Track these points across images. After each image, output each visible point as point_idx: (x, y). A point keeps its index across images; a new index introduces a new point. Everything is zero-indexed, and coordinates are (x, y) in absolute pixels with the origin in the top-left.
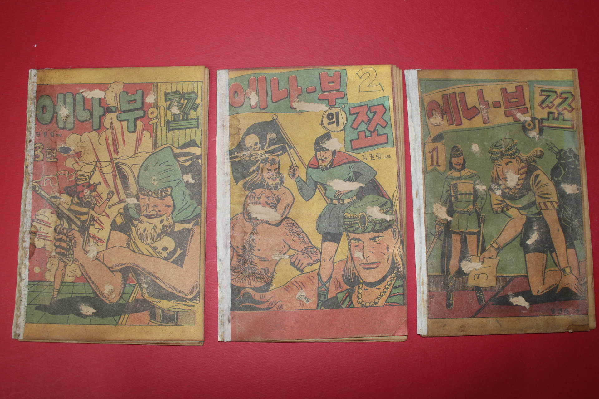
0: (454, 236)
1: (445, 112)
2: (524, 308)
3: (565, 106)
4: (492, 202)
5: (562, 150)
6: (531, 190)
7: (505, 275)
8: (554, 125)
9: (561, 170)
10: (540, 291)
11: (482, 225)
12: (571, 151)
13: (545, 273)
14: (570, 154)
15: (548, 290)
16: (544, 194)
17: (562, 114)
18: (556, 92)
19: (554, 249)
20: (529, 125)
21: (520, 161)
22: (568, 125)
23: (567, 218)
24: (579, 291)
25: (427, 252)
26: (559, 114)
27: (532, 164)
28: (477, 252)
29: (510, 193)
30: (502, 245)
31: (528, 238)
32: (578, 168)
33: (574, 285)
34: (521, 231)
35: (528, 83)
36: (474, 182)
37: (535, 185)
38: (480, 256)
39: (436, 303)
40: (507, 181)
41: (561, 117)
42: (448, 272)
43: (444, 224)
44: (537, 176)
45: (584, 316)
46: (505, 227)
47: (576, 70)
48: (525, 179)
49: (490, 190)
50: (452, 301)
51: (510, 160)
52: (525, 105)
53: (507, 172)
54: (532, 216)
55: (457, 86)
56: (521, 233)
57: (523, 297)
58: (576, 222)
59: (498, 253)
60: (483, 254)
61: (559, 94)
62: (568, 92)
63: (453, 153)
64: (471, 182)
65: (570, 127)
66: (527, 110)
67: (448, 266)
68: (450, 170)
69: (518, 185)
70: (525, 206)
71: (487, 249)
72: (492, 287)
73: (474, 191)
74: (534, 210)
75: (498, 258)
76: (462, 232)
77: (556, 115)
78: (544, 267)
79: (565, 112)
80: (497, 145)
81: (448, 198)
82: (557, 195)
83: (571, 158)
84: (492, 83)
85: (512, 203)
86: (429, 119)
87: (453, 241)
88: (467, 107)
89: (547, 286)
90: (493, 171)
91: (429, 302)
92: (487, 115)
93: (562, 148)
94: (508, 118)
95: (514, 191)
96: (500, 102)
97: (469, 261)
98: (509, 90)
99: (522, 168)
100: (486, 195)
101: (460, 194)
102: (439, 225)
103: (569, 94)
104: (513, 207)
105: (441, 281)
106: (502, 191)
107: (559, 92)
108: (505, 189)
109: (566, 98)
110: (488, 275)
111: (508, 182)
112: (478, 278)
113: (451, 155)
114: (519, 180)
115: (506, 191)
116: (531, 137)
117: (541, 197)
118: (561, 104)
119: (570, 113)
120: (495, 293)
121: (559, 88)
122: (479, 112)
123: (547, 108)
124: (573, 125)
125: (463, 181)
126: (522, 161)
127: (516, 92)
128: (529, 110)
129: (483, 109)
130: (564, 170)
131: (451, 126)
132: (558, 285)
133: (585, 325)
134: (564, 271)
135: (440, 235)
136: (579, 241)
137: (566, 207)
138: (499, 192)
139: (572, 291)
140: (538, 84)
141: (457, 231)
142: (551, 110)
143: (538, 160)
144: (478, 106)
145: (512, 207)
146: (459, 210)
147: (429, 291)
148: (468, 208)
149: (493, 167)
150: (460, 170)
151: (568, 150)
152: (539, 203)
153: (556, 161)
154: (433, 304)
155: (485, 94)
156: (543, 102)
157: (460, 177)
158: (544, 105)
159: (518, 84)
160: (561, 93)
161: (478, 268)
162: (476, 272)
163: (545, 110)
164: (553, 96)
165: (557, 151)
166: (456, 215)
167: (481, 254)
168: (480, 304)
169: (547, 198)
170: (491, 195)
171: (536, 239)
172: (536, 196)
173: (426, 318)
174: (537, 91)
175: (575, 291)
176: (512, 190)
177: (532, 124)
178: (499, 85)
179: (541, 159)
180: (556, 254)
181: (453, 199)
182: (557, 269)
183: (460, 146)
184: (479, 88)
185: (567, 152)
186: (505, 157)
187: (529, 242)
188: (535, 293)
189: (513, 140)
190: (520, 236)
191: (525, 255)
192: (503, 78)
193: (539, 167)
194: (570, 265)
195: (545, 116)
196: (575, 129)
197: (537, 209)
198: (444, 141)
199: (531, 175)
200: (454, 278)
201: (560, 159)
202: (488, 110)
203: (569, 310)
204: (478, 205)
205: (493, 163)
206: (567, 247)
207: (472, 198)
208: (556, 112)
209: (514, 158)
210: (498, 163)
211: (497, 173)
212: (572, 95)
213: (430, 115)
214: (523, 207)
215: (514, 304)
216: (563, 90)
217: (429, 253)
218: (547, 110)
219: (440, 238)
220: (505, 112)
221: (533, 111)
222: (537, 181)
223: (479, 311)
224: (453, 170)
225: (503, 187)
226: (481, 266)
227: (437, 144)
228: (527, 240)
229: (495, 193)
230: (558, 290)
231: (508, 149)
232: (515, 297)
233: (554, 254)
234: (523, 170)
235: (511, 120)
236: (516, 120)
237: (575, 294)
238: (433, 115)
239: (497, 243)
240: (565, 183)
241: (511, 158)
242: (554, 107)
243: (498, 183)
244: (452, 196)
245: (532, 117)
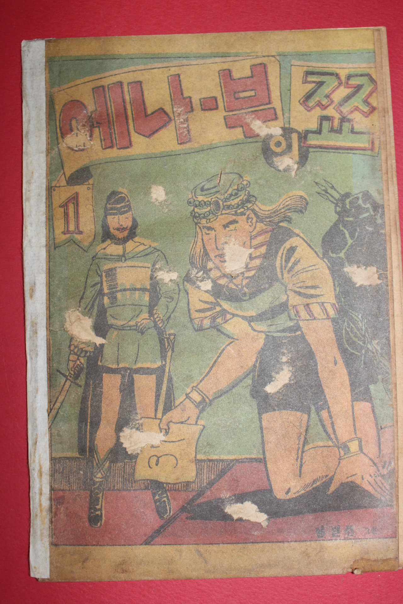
0: (106, 377)
1: (97, 123)
2: (257, 525)
3: (356, 104)
4: (191, 307)
5: (347, 195)
6: (277, 280)
7: (215, 457)
8: (331, 143)
9: (345, 238)
10: (293, 490)
11: (169, 354)
12: (367, 196)
13: (303, 452)
14: (364, 202)
15: (308, 489)
16: (307, 287)
17: (349, 121)
18: (337, 75)
19: (326, 402)
20: (278, 144)
21: (254, 220)
22: (362, 142)
23: (356, 336)
24: (379, 490)
25: (50, 411)
26: (343, 120)
27: (281, 224)
28: (156, 410)
29: (232, 286)
30: (211, 395)
31: (270, 379)
32: (383, 231)
33: (367, 477)
34: (255, 366)
35: (278, 58)
36: (154, 265)
37: (287, 269)
38: (161, 419)
39: (67, 515)
40: (225, 261)
41: (346, 126)
42: (93, 450)
43: (86, 352)
44: (292, 250)
45: (390, 542)
46: (218, 357)
47: (383, 29)
48: (265, 257)
49: (187, 281)
50: (100, 510)
51: (234, 217)
52: (270, 103)
53: (226, 243)
54: (279, 334)
55: (126, 70)
56: (253, 370)
57: (254, 502)
58: (375, 345)
59: (201, 411)
60: (169, 414)
61: (343, 78)
62: (361, 75)
63: (109, 206)
64: (146, 265)
65: (367, 145)
66: (276, 114)
67: (92, 440)
68: (103, 241)
69: (248, 269)
70: (264, 313)
71: (177, 403)
72: (188, 484)
73: (151, 284)
74: (283, 321)
75: (201, 422)
76: (126, 369)
77: (336, 123)
78: (302, 439)
79: (357, 116)
80: (206, 187)
81: (95, 299)
82: (335, 290)
83: (367, 210)
84: (201, 61)
85: (236, 308)
86: (63, 137)
87: (104, 387)
88: (145, 109)
89: (308, 479)
90: (196, 242)
91: (54, 512)
92: (185, 126)
93: (347, 190)
94: (232, 130)
95: (239, 282)
96: (215, 99)
97: (137, 429)
98: (236, 75)
99: (260, 234)
100: (177, 291)
101: (121, 291)
102: (75, 354)
103: (366, 78)
104: (238, 316)
105: (80, 469)
106: (214, 282)
107: (343, 74)
108: (220, 277)
109: (358, 88)
110: (177, 456)
111: (226, 264)
112: (157, 465)
113: (106, 209)
114: (251, 258)
115: (222, 282)
116: (281, 168)
117: (299, 294)
118: (348, 98)
119: (366, 117)
120: (194, 493)
121: (345, 65)
122: (170, 119)
123: (318, 108)
124: (373, 143)
125: (129, 263)
126: (260, 219)
127: (252, 77)
128: (279, 113)
129: (179, 115)
130: (352, 236)
131: (109, 150)
132: (332, 479)
133: (390, 559)
134: (345, 447)
135: (77, 376)
136: (380, 386)
137: (354, 314)
138: (207, 285)
139: (365, 491)
140: (300, 60)
141: (114, 366)
142: (326, 113)
143: (294, 216)
144: (168, 109)
145: (234, 315)
146: (120, 323)
147: (52, 489)
148: (139, 320)
149: (196, 233)
150: (125, 241)
151: (360, 196)
152: (294, 307)
153: (334, 217)
154: (62, 516)
155: (185, 84)
156: (309, 96)
157: (123, 256)
158: (311, 103)
159: (258, 61)
160: (349, 77)
161: (156, 442)
162: (154, 452)
163: (313, 112)
164: (332, 82)
165: (337, 196)
166: (112, 334)
167: (164, 413)
168: (161, 517)
169: (312, 296)
170: (190, 292)
171: (287, 381)
172: (288, 292)
173: (47, 544)
174: (297, 74)
175: (368, 488)
176: (234, 281)
177: (284, 144)
178: (218, 65)
179: (301, 215)
180: (329, 412)
181: (106, 300)
182: (330, 443)
183: (125, 191)
184: (174, 71)
185: (358, 198)
186: (224, 212)
187: (270, 389)
188: (280, 494)
189: (241, 177)
190: (251, 376)
191: (260, 414)
192: (224, 49)
193: (297, 231)
194: (359, 435)
195: (314, 126)
196: (377, 150)
197: (291, 319)
198: (91, 181)
199: (280, 248)
200: (107, 464)
201: (342, 213)
202: (190, 115)
203: (354, 528)
204: (160, 311)
205: (196, 224)
206: (355, 399)
207: (146, 298)
208: (337, 116)
209: (242, 214)
210: (208, 225)
211: (204, 247)
212: (372, 80)
213: (66, 130)
214: (259, 315)
215: (235, 517)
216: (352, 71)
217: (54, 412)
218: (318, 112)
219: (78, 381)
220: (225, 118)
221: (287, 115)
222: (292, 260)
223: (158, 532)
224: (109, 242)
225: (214, 274)
226: (164, 438)
227: (77, 188)
228: (265, 385)
229: (199, 287)
230: (332, 488)
231: (231, 195)
232: (237, 502)
233: (324, 414)
234: (260, 239)
235: (238, 133)
236: (250, 135)
237: (370, 495)
238: (71, 130)
239: (200, 393)
240: (351, 263)
241: (236, 214)
242: (333, 105)
243: (205, 267)
244: (104, 295)
245: (284, 129)
